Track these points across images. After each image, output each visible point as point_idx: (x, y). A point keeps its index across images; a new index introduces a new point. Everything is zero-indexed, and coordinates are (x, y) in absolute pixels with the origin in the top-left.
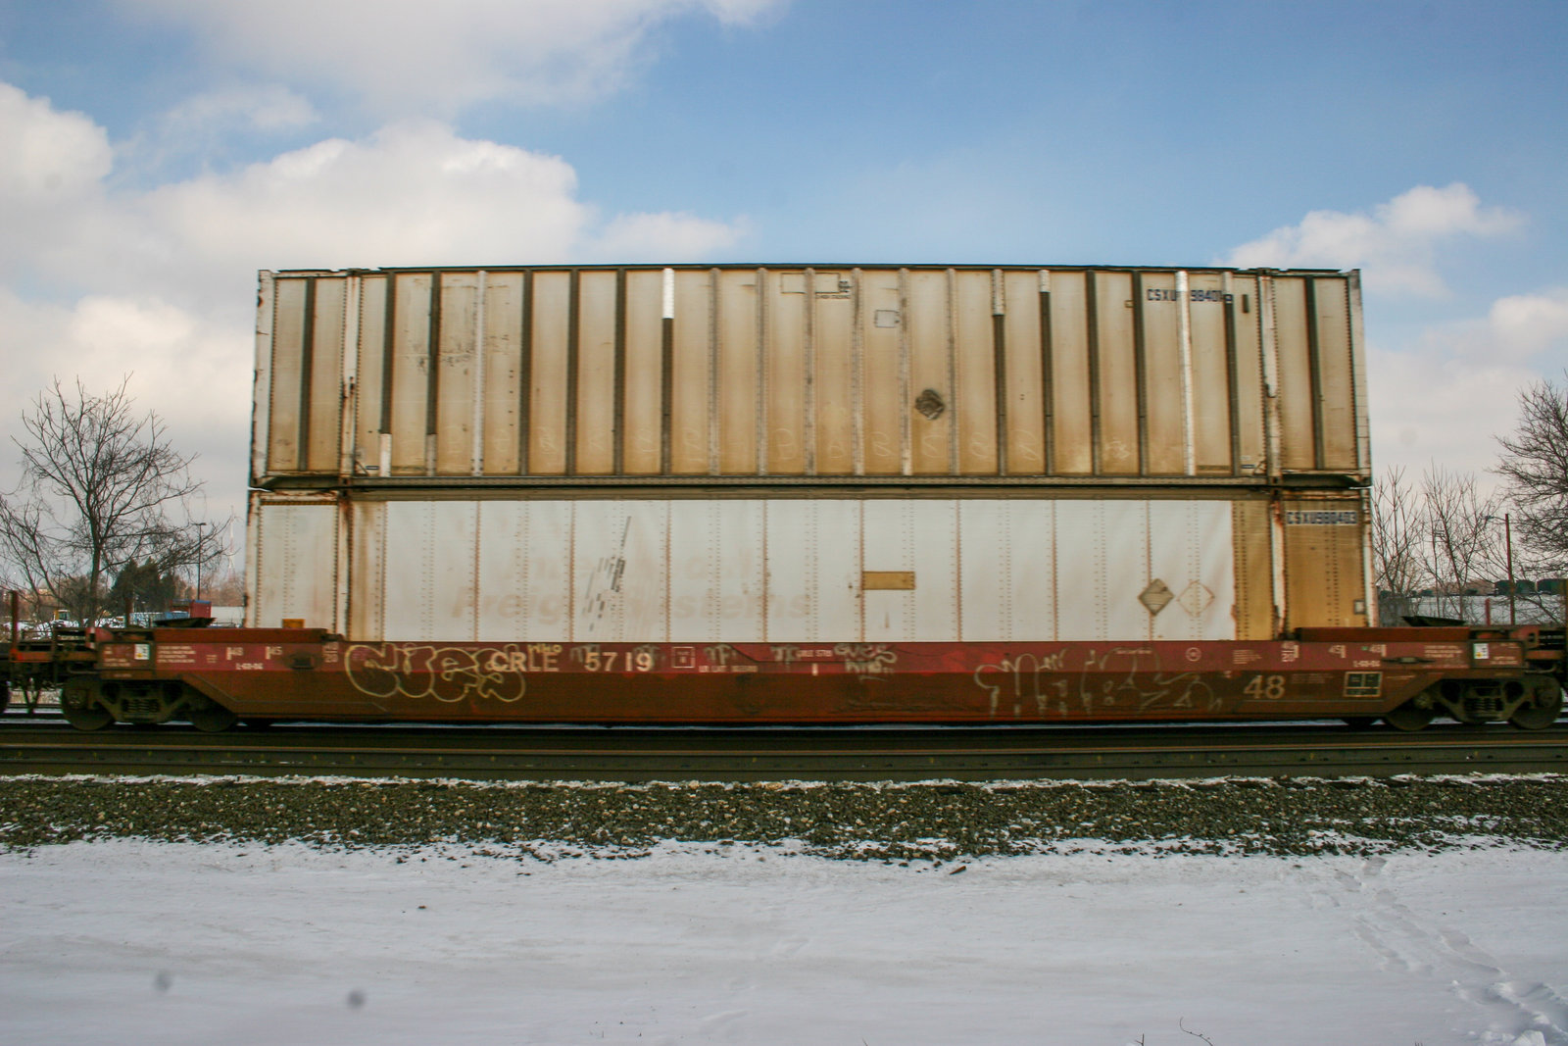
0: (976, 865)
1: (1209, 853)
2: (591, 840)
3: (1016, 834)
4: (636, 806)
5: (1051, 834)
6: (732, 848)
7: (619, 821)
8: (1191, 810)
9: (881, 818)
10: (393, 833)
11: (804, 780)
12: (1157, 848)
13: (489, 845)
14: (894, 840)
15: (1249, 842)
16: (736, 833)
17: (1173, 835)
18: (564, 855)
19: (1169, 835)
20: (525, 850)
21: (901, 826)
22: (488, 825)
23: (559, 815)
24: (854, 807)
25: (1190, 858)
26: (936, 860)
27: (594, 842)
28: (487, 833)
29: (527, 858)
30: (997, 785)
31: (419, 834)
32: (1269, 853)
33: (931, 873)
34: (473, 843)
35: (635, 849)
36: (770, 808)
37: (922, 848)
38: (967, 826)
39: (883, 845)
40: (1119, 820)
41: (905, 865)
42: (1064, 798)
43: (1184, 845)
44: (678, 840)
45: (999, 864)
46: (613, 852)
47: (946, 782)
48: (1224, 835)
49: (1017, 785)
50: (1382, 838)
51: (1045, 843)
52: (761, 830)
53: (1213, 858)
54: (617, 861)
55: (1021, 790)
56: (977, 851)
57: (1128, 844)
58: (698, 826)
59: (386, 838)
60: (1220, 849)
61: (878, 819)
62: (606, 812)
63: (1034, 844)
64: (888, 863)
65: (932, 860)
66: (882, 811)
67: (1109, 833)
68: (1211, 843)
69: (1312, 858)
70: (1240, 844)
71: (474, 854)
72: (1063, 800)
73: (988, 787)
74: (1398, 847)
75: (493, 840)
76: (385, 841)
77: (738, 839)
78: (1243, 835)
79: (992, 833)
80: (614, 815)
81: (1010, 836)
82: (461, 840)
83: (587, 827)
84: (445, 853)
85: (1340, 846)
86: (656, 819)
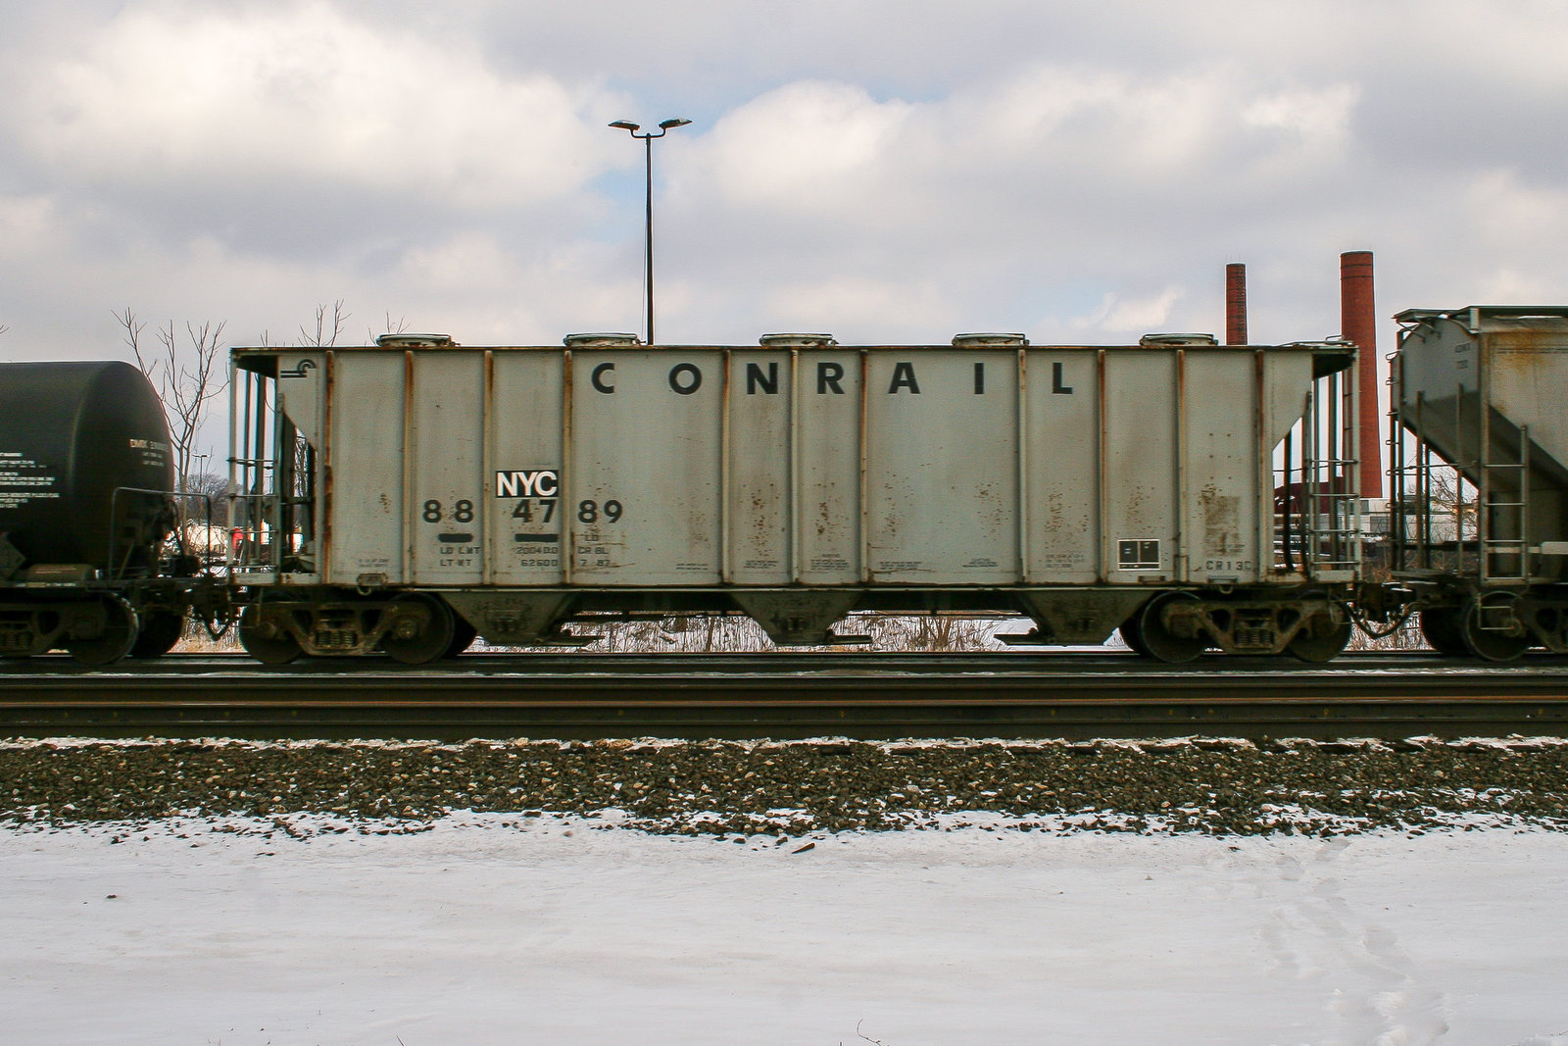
0: (829, 842)
1: (1129, 831)
2: (366, 811)
3: (895, 805)
4: (436, 769)
5: (937, 806)
6: (536, 820)
7: (409, 787)
8: (1127, 777)
9: (735, 784)
10: (120, 807)
11: (661, 737)
12: (1064, 824)
13: (238, 819)
14: (740, 812)
15: (1185, 817)
16: (547, 802)
17: (1092, 808)
18: (326, 830)
19: (1086, 809)
20: (277, 826)
21: (756, 795)
22: (243, 794)
23: (336, 781)
24: (706, 771)
25: (1104, 837)
26: (782, 835)
27: (369, 815)
28: (238, 803)
29: (279, 836)
30: (900, 744)
31: (152, 807)
32: (1206, 831)
33: (771, 850)
34: (217, 817)
35: (417, 822)
36: (601, 771)
37: (771, 821)
38: (838, 795)
39: (724, 817)
40: (1031, 789)
41: (740, 841)
42: (973, 760)
43: (1099, 821)
44: (474, 811)
45: (860, 841)
46: (389, 825)
47: (837, 741)
48: (1156, 809)
49: (923, 744)
50: (1355, 816)
51: (926, 816)
52: (580, 798)
53: (1131, 837)
54: (390, 837)
55: (927, 750)
56: (837, 824)
57: (1030, 818)
58: (504, 793)
59: (108, 813)
60: (1145, 826)
61: (729, 784)
62: (397, 777)
63: (911, 816)
64: (722, 839)
65: (777, 836)
66: (740, 775)
67: (1011, 804)
68: (1135, 818)
69: (1258, 838)
70: (1173, 820)
71: (214, 830)
72: (970, 763)
73: (887, 747)
74: (1372, 827)
75: (244, 812)
76: (105, 817)
77: (548, 809)
78: (1180, 809)
79: (865, 803)
80: (405, 780)
81: (886, 807)
82: (204, 814)
83: (367, 794)
84: (177, 830)
85: (1296, 825)
86: (457, 786)
